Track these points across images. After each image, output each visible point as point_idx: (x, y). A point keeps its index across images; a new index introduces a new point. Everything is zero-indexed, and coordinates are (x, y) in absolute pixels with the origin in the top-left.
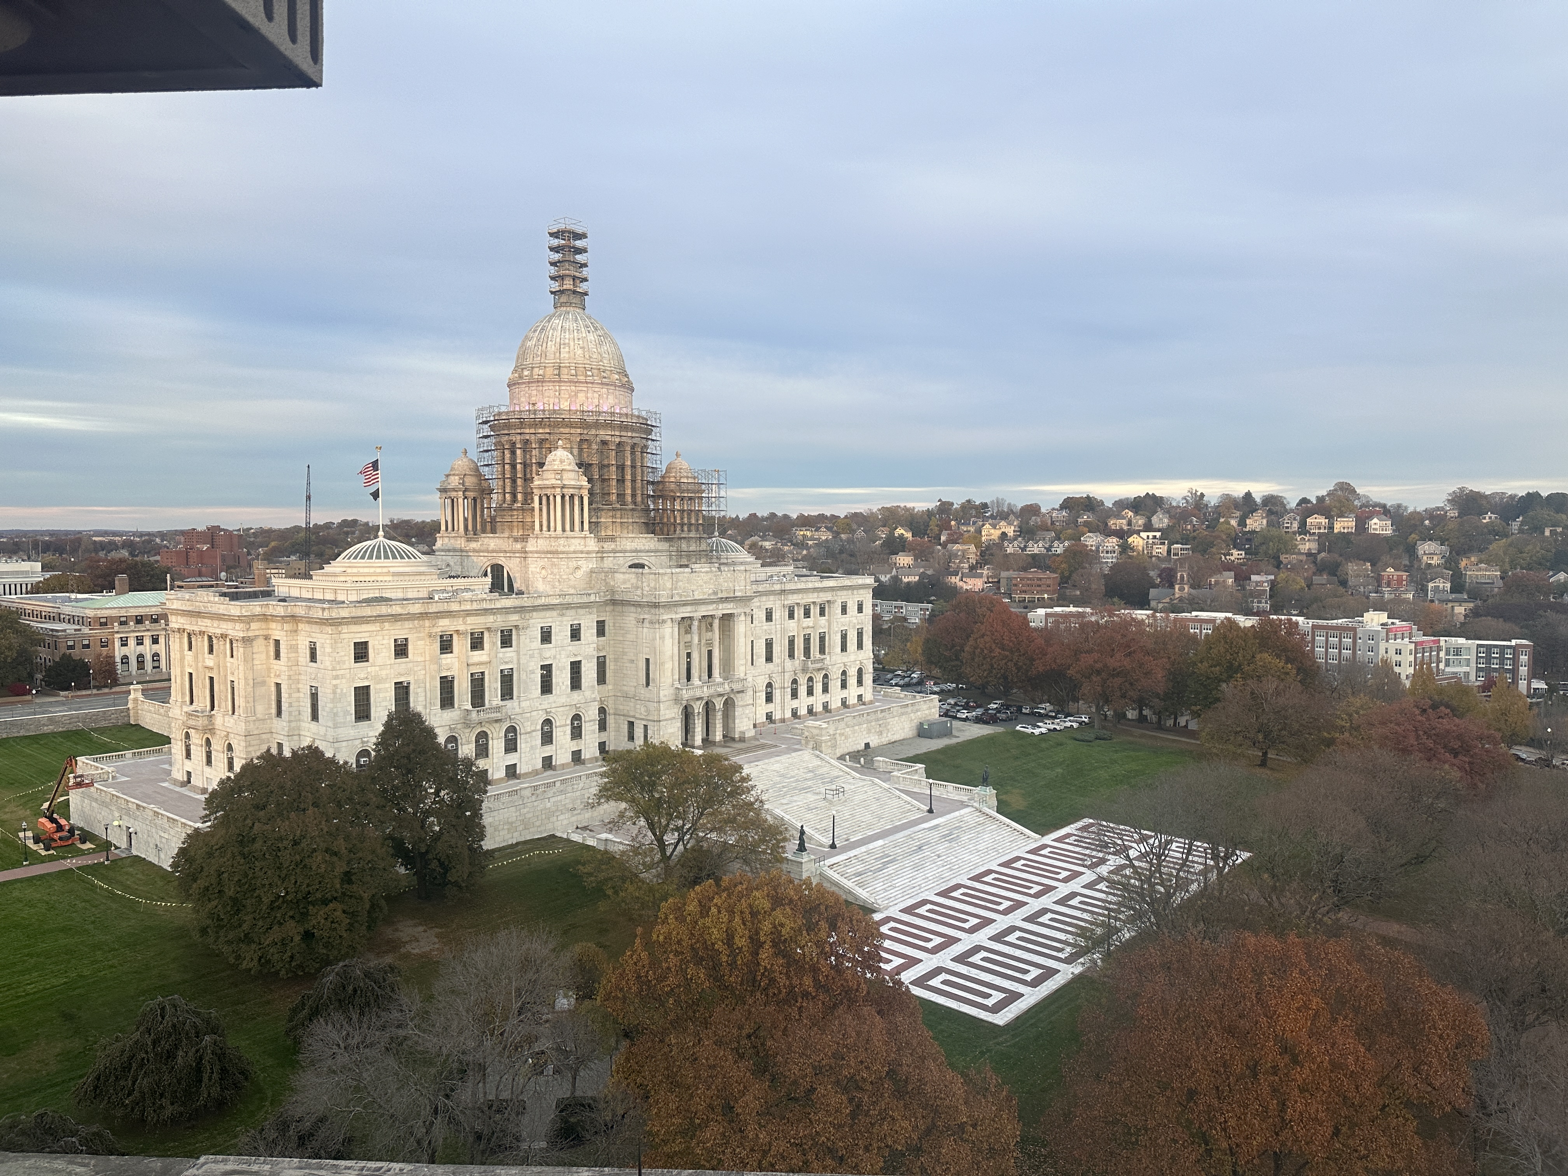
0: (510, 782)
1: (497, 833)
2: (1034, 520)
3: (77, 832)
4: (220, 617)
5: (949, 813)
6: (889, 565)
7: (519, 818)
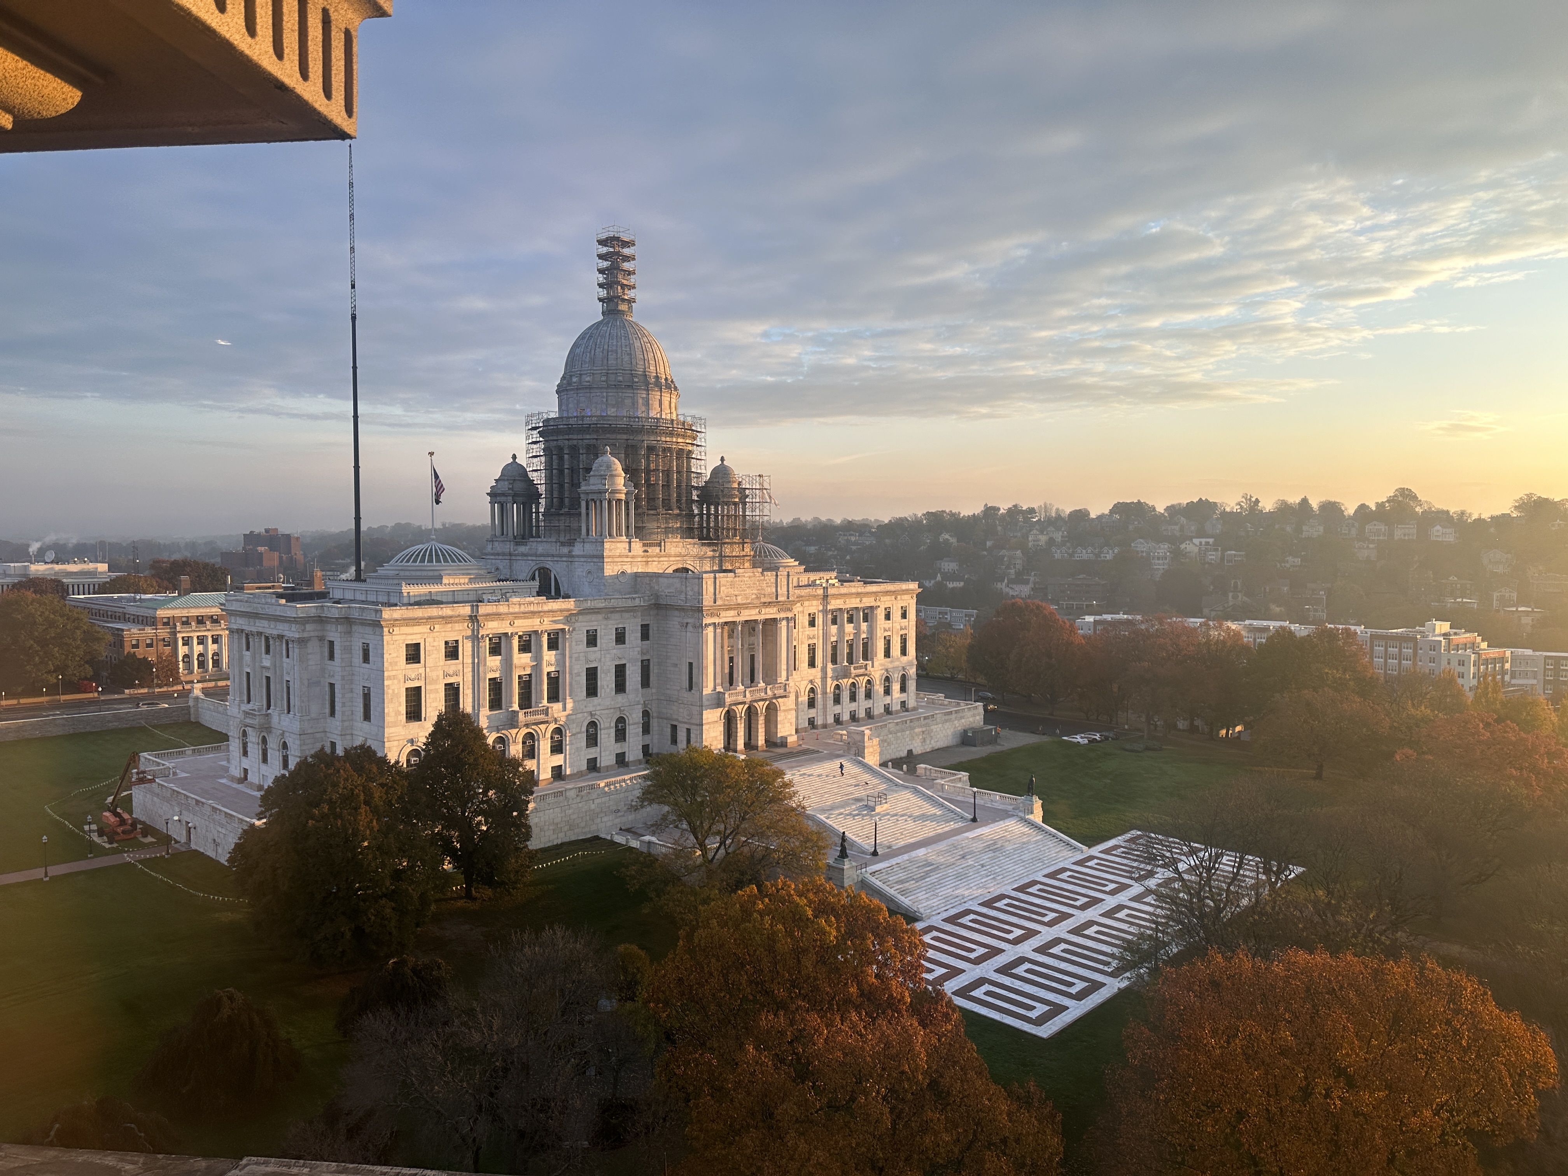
0: (556, 784)
1: (543, 833)
2: (1081, 527)
3: (139, 826)
4: (277, 618)
5: (994, 823)
6: (934, 570)
7: (564, 819)
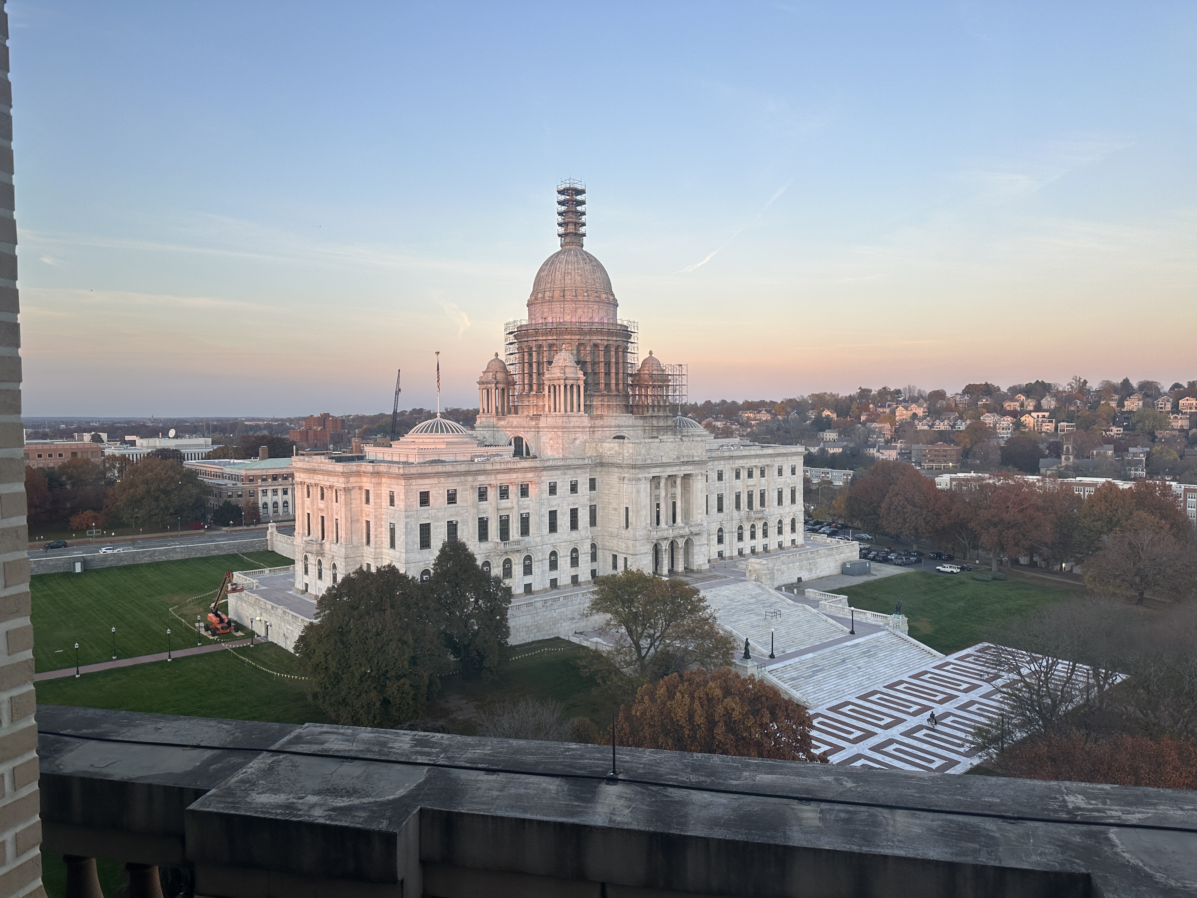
0: (527, 597)
1: (518, 634)
2: (939, 404)
3: (232, 624)
4: (329, 473)
5: (868, 635)
6: (818, 439)
7: (534, 623)
